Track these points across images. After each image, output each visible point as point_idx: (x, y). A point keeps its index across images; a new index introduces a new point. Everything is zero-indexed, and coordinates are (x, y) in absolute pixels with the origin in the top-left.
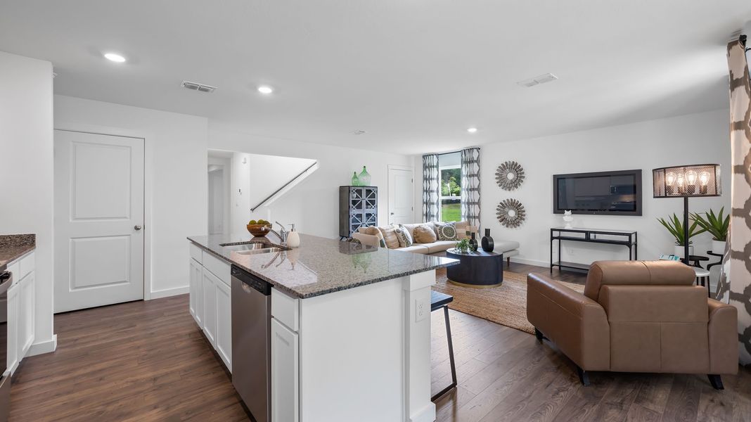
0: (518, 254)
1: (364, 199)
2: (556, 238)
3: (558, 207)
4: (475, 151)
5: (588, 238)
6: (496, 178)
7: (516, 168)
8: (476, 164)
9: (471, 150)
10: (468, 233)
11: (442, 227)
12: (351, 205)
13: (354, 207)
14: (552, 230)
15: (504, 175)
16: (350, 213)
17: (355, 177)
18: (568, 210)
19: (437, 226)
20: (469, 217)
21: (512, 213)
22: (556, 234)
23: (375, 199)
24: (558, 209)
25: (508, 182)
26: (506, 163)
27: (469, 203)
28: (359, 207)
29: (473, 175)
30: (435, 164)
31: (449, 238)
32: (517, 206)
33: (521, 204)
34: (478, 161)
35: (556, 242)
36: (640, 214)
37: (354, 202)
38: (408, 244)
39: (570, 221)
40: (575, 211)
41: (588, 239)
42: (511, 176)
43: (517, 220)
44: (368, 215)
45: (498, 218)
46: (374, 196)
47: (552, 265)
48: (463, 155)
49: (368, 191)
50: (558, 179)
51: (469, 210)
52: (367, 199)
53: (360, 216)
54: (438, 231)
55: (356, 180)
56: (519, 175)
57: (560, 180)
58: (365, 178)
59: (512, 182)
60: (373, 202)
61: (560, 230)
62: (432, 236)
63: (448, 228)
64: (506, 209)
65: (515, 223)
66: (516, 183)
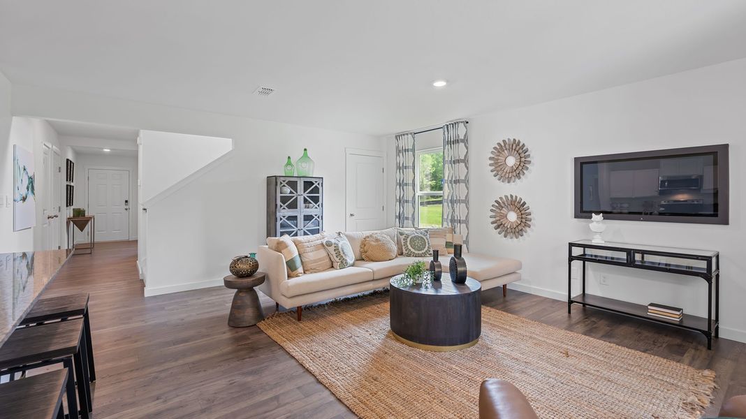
0: (519, 279)
1: (301, 194)
2: (578, 258)
3: (582, 207)
4: (461, 125)
5: (632, 260)
6: (490, 165)
7: (518, 149)
8: (462, 145)
9: (455, 124)
10: (448, 245)
11: (407, 236)
12: (279, 203)
13: (284, 206)
14: (571, 245)
15: (502, 158)
16: (278, 214)
17: (289, 164)
18: (597, 213)
19: (402, 234)
20: (453, 221)
21: (512, 217)
22: (577, 251)
23: (320, 195)
24: (582, 211)
25: (507, 169)
26: (504, 141)
27: (452, 202)
28: (293, 205)
29: (458, 161)
30: (411, 147)
31: (416, 252)
32: (519, 206)
33: (524, 203)
34: (465, 141)
35: (577, 265)
36: (725, 222)
37: (284, 200)
38: (343, 264)
39: (601, 231)
40: (608, 215)
41: (630, 263)
42: (511, 161)
43: (520, 228)
44: (308, 218)
45: (493, 223)
46: (316, 190)
47: (570, 302)
48: (446, 133)
49: (308, 184)
50: (582, 164)
51: (454, 210)
52: (306, 195)
53: (294, 218)
54: (403, 241)
55: (289, 167)
56: (523, 159)
57: (584, 166)
58: (304, 165)
59: (513, 170)
60: (316, 200)
61: (584, 246)
62: (390, 250)
63: (417, 237)
64: (504, 211)
65: (517, 231)
66: (518, 171)
